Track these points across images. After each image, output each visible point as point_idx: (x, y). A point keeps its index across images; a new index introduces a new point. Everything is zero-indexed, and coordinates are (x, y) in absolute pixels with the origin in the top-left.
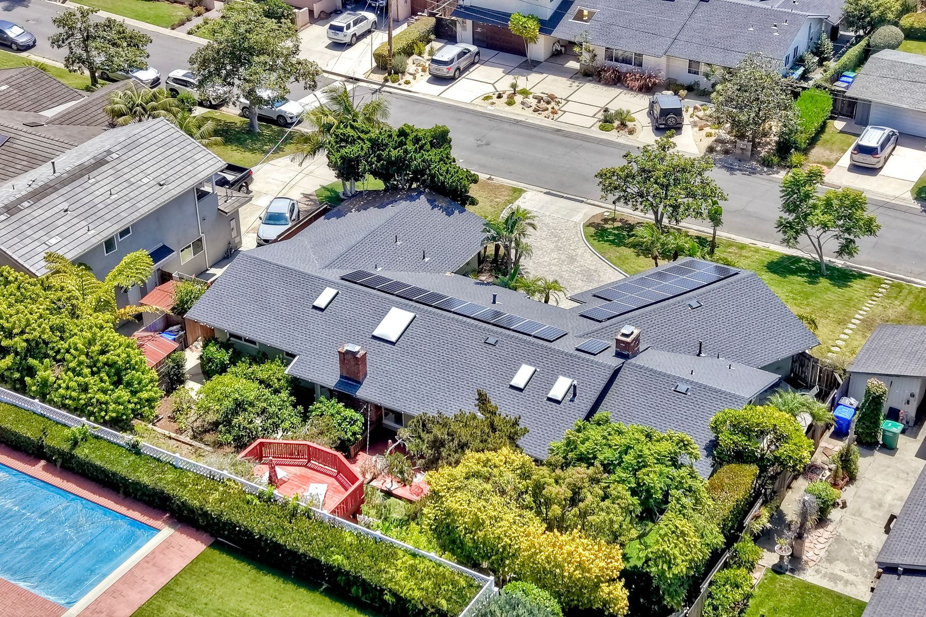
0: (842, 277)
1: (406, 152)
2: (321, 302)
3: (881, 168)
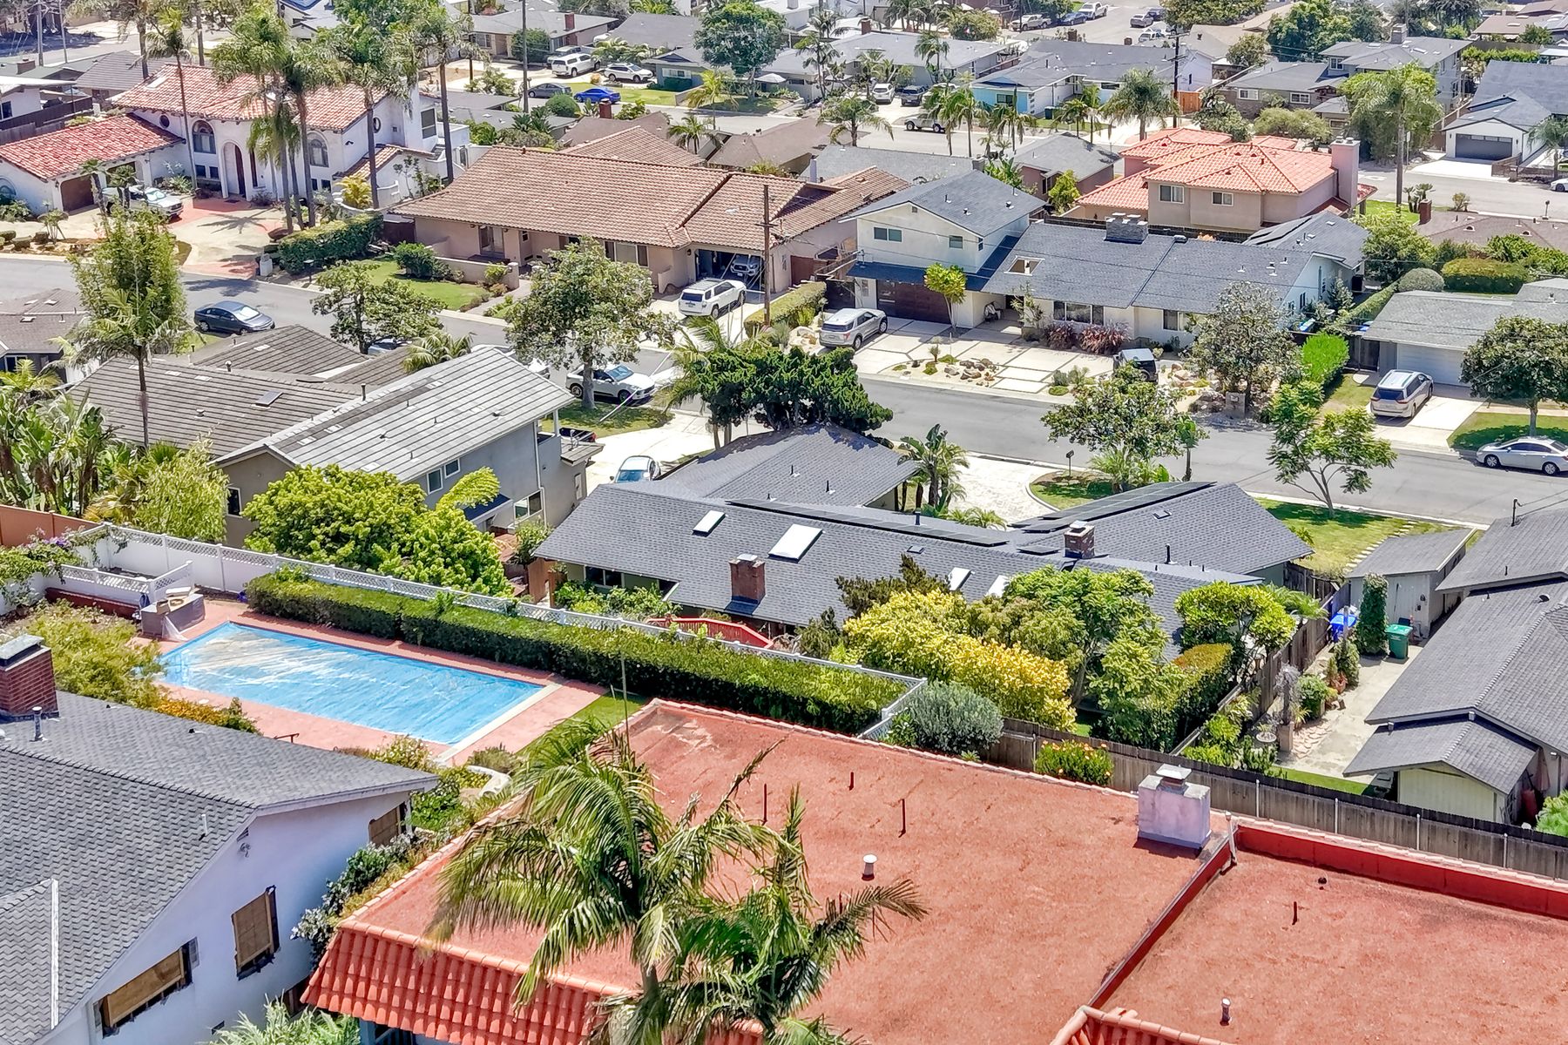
0: (1356, 520)
1: (802, 374)
2: (704, 526)
3: (1411, 418)
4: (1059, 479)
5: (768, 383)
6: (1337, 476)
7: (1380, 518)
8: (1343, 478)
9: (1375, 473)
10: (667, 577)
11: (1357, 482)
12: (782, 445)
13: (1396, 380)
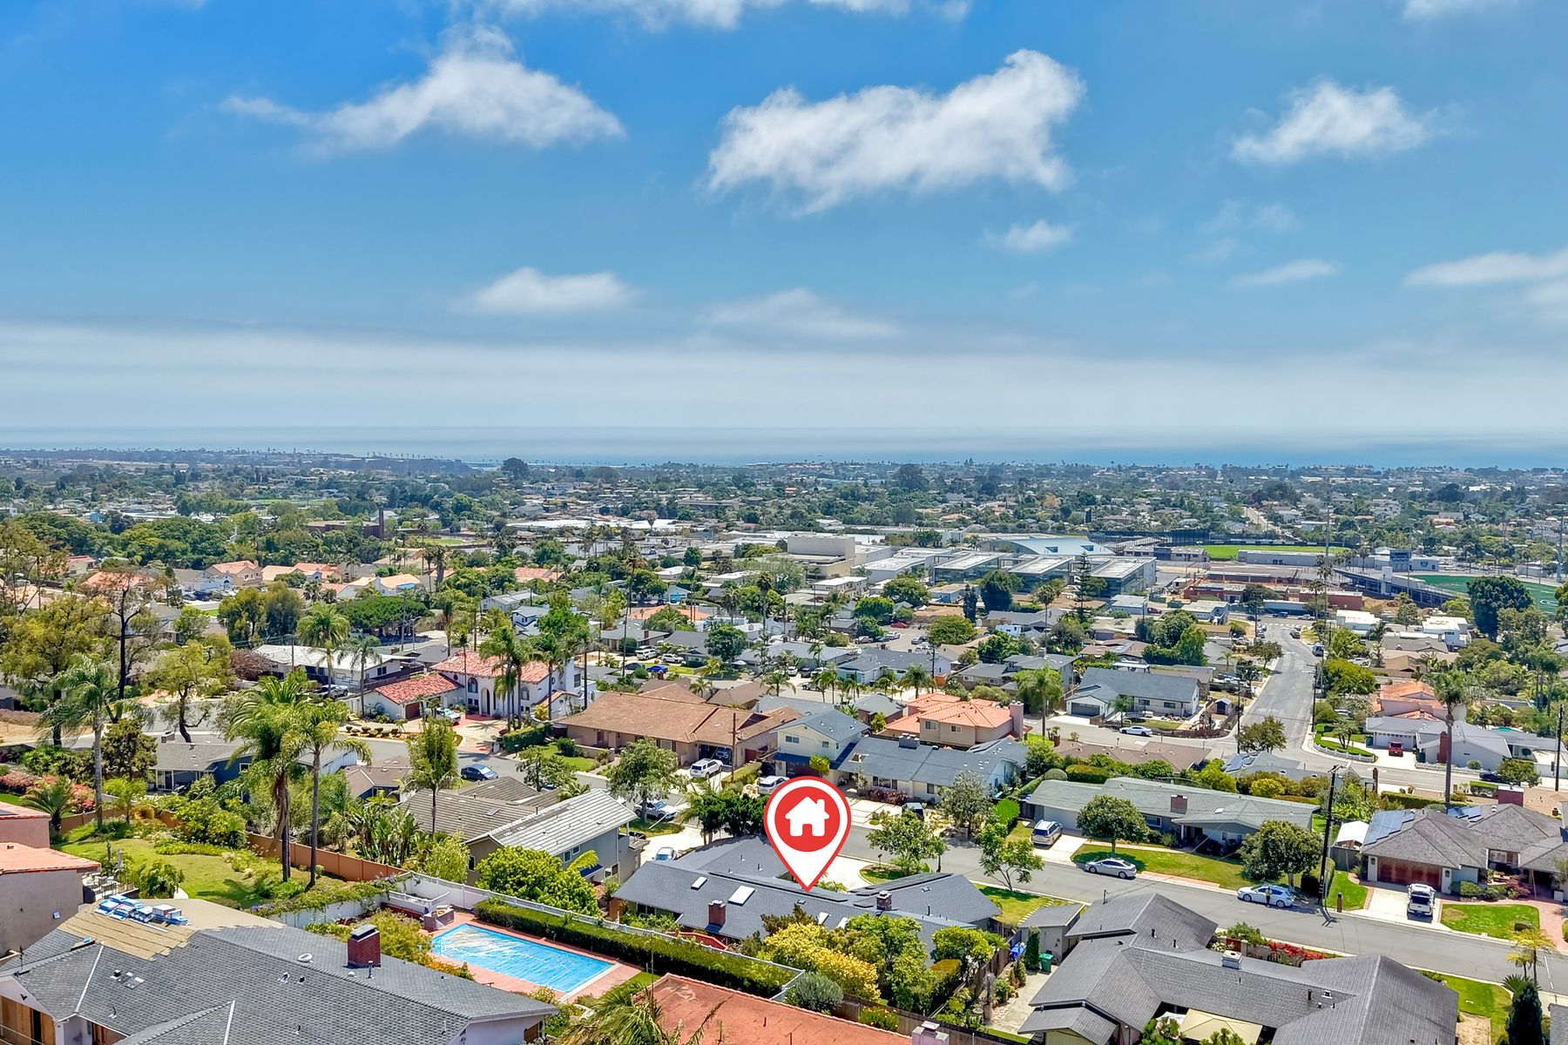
0: (1024, 897)
1: (748, 808)
2: (696, 885)
3: (1051, 846)
4: (874, 869)
5: (731, 812)
6: (1015, 874)
7: (1036, 897)
8: (1018, 875)
9: (1034, 873)
10: (677, 910)
11: (1024, 877)
12: (737, 844)
13: (1043, 825)
